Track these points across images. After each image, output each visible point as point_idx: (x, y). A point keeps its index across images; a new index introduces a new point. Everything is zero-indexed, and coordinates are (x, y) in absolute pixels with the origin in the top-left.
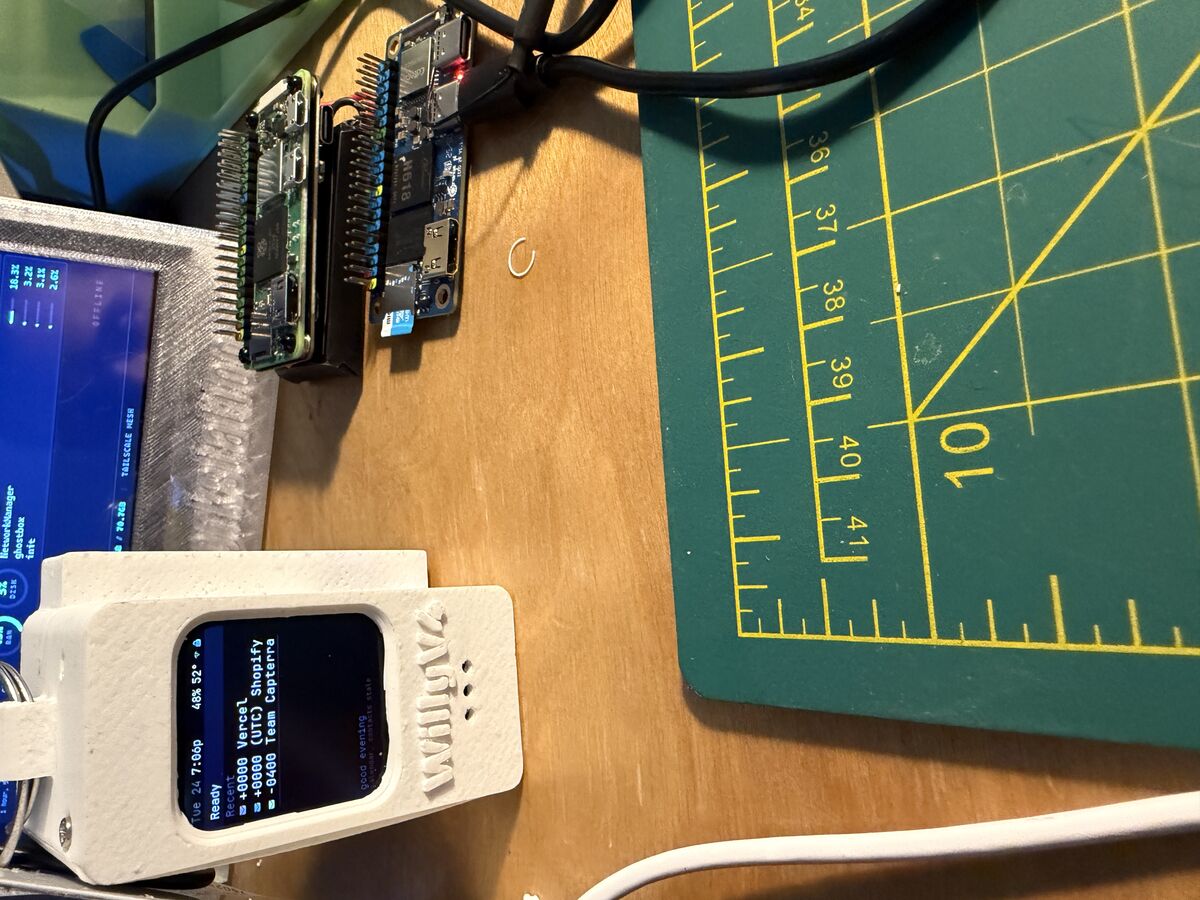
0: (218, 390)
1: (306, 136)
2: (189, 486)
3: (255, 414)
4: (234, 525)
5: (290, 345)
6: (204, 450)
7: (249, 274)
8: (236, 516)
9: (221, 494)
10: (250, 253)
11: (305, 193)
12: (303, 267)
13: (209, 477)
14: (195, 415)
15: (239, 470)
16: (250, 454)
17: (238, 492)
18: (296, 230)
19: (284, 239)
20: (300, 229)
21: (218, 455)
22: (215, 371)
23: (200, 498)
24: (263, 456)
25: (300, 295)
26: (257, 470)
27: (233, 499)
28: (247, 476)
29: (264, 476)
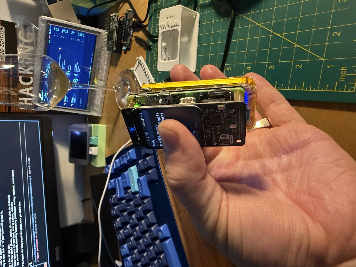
0: (103, 52)
1: (116, 23)
2: (99, 65)
3: (108, 56)
4: (105, 71)
5: (113, 49)
6: (101, 60)
7: (109, 38)
8: (105, 69)
9: (103, 66)
10: (109, 35)
11: (116, 30)
12: (115, 40)
13: (102, 64)
14: (101, 55)
15: (106, 63)
16: (107, 61)
17: (105, 66)
18: (114, 35)
19: (113, 36)
20: (115, 35)
21: (103, 61)
22: (103, 50)
23: (100, 66)
24: (109, 62)
25: (115, 43)
26: (108, 63)
27: (105, 67)
28: (107, 64)
29: (109, 65)
